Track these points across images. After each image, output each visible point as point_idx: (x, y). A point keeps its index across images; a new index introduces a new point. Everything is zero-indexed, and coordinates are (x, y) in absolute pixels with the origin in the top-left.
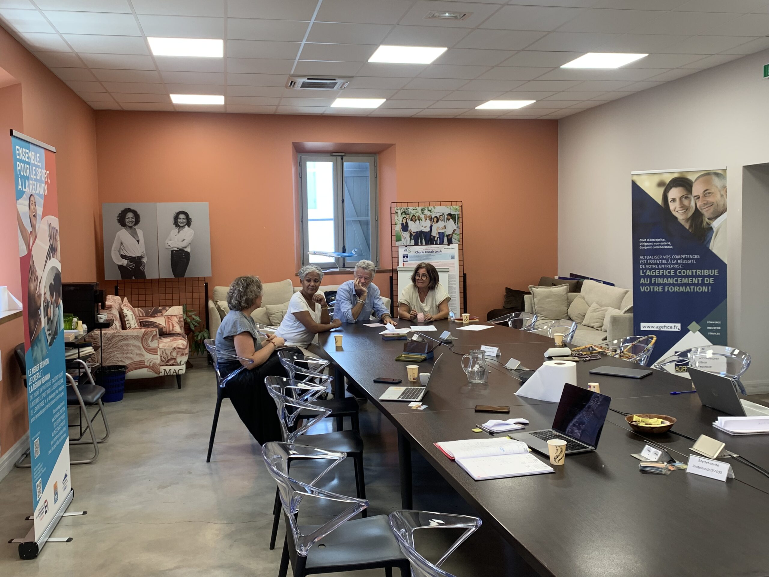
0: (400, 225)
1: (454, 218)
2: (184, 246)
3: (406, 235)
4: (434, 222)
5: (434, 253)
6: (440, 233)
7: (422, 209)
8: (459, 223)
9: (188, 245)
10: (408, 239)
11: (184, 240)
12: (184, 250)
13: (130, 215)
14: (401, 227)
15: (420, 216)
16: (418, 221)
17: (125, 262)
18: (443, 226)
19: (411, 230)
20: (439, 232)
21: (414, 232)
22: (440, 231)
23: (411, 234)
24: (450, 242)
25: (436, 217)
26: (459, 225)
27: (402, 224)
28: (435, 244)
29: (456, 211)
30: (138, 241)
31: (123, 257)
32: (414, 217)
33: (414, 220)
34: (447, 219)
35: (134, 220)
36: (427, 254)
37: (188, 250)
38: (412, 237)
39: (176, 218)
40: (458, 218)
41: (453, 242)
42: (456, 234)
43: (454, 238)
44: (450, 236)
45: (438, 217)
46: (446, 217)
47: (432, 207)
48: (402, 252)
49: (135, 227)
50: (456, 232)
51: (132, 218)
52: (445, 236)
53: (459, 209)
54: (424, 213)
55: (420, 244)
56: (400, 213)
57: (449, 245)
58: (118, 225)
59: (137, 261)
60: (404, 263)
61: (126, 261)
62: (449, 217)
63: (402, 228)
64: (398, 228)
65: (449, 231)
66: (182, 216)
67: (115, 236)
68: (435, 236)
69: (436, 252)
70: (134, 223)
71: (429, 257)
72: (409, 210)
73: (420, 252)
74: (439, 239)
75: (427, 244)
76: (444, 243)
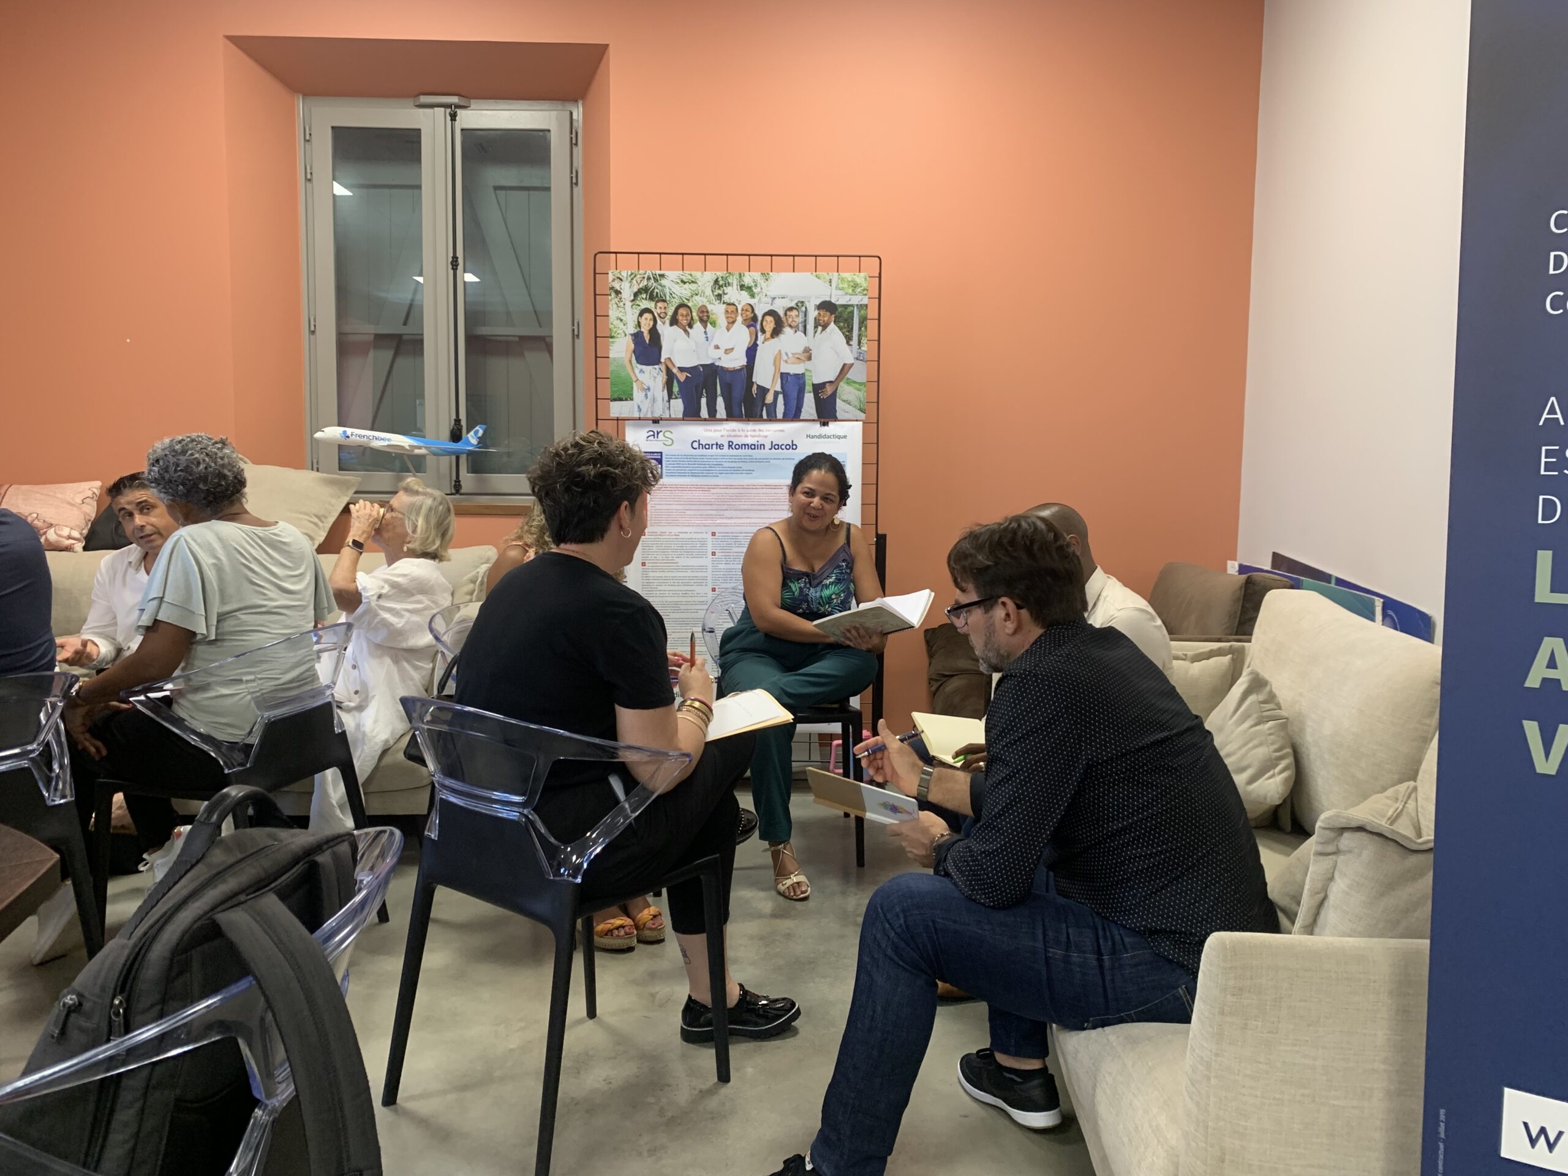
0: (629, 339)
1: (846, 320)
3: (651, 377)
4: (763, 331)
5: (766, 452)
6: (788, 374)
7: (716, 281)
8: (864, 341)
10: (659, 391)
14: (632, 346)
15: (710, 307)
16: (698, 325)
18: (802, 349)
19: (669, 359)
20: (783, 370)
21: (681, 369)
22: (785, 368)
23: (670, 377)
24: (826, 413)
25: (771, 313)
26: (864, 348)
27: (637, 337)
28: (765, 416)
29: (854, 294)
32: (682, 311)
33: (685, 322)
34: (817, 324)
36: (734, 452)
38: (676, 389)
40: (863, 321)
41: (839, 415)
42: (850, 382)
43: (845, 398)
44: (829, 390)
45: (781, 313)
46: (813, 314)
47: (756, 275)
50: (851, 375)
52: (809, 388)
53: (865, 285)
54: (726, 298)
55: (704, 413)
56: (627, 293)
57: (825, 424)
62: (826, 316)
63: (634, 352)
64: (621, 349)
65: (822, 371)
68: (768, 387)
69: (774, 446)
71: (745, 466)
72: (663, 282)
73: (710, 446)
74: (781, 398)
75: (732, 416)
76: (803, 416)
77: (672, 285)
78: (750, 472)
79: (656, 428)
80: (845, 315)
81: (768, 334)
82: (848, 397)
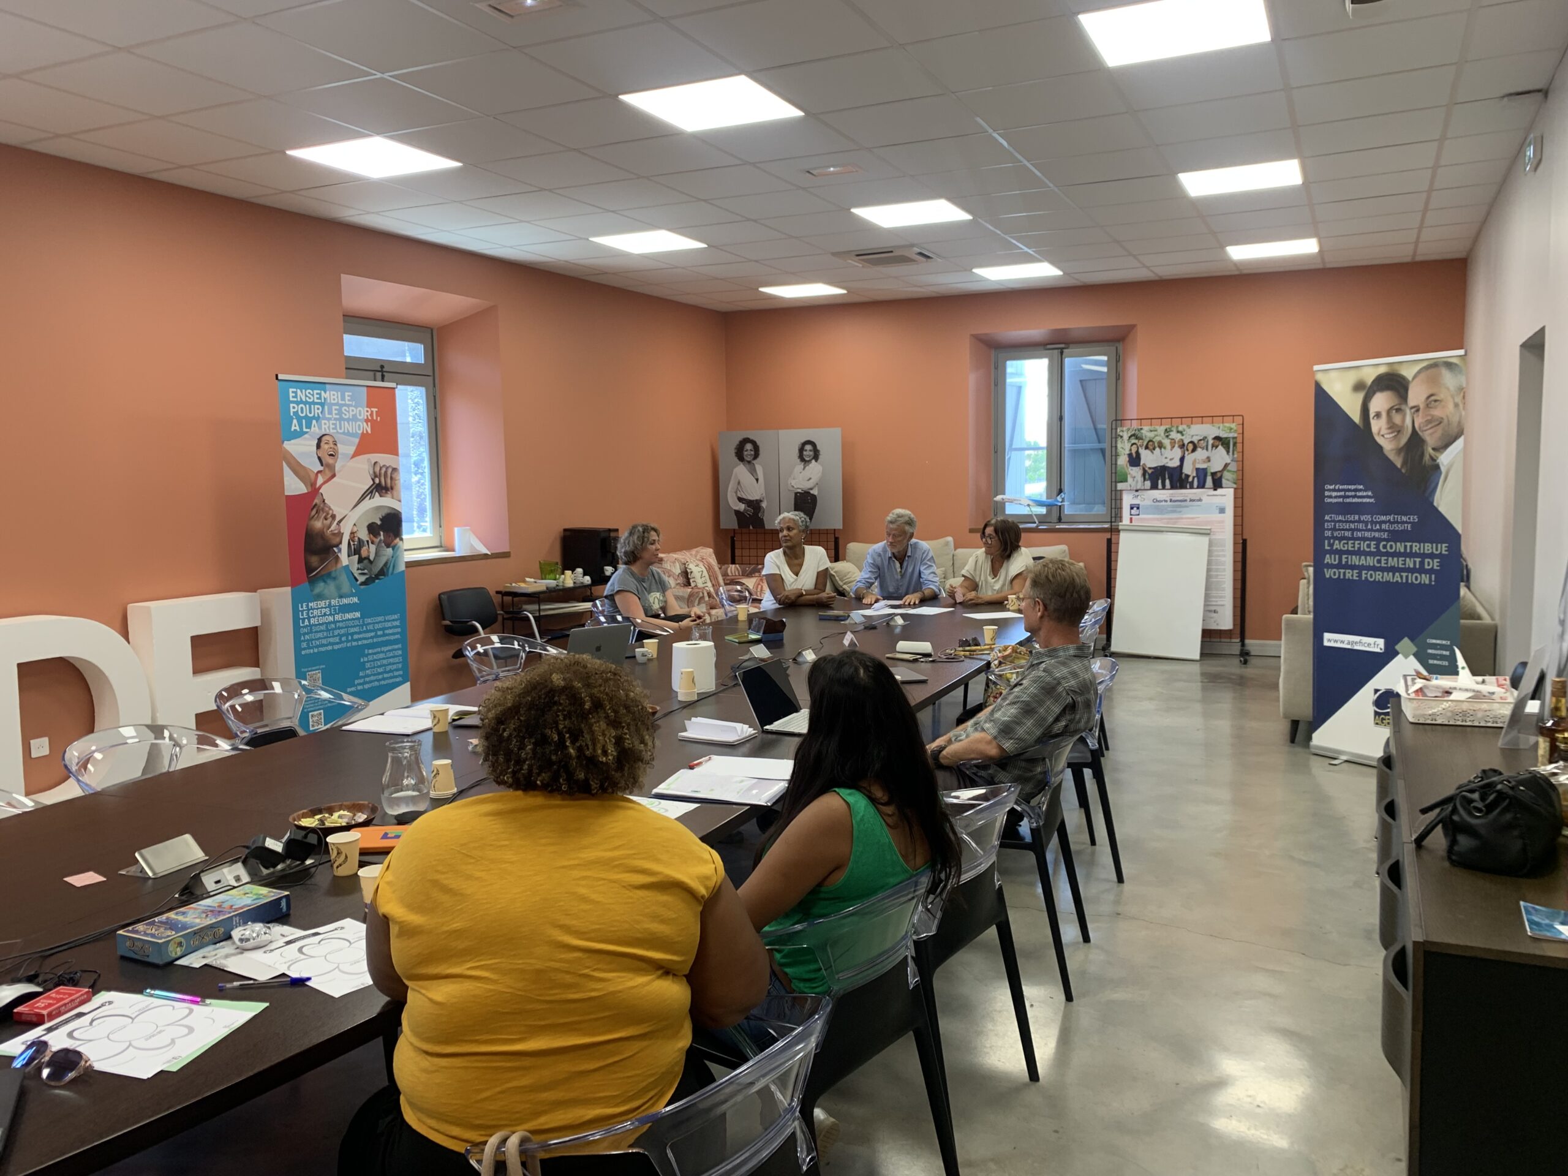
0: (1126, 457)
1: (1227, 444)
2: (809, 487)
3: (1136, 472)
4: (1188, 450)
5: (1188, 503)
6: (1199, 469)
7: (1166, 430)
8: (1235, 452)
9: (815, 486)
10: (1139, 478)
11: (810, 479)
12: (809, 493)
13: (749, 446)
14: (1127, 459)
15: (1163, 441)
16: (1157, 449)
17: (742, 507)
18: (1206, 457)
19: (1144, 464)
20: (1197, 467)
21: (1150, 468)
23: (1145, 472)
24: (1217, 484)
25: (1192, 442)
26: (1235, 456)
27: (1130, 455)
28: (1188, 487)
29: (1230, 432)
30: (757, 480)
31: (740, 500)
32: (1151, 443)
33: (1151, 448)
34: (1213, 446)
35: (753, 453)
36: (1173, 503)
37: (815, 492)
38: (1147, 477)
39: (801, 450)
40: (1235, 444)
41: (1224, 485)
42: (1229, 471)
43: (1226, 477)
44: (1219, 475)
45: (1196, 442)
46: (1211, 442)
47: (1184, 426)
48: (1127, 500)
49: (754, 462)
50: (1229, 468)
51: (751, 450)
52: (1209, 474)
53: (1235, 428)
54: (1170, 437)
55: (1160, 486)
56: (1126, 436)
57: (1215, 490)
58: (736, 459)
59: (755, 505)
60: (1131, 519)
61: (744, 505)
62: (1217, 443)
63: (1129, 461)
64: (1123, 460)
65: (1216, 466)
66: (808, 447)
67: (732, 474)
68: (1190, 474)
69: (1191, 500)
70: (753, 457)
71: (1179, 509)
72: (1142, 431)
73: (1161, 501)
74: (1196, 479)
75: (1173, 487)
76: (1207, 486)
77: (1146, 432)
78: (1180, 512)
79: (1137, 494)
80: (1226, 442)
81: (1190, 451)
82: (1228, 478)
